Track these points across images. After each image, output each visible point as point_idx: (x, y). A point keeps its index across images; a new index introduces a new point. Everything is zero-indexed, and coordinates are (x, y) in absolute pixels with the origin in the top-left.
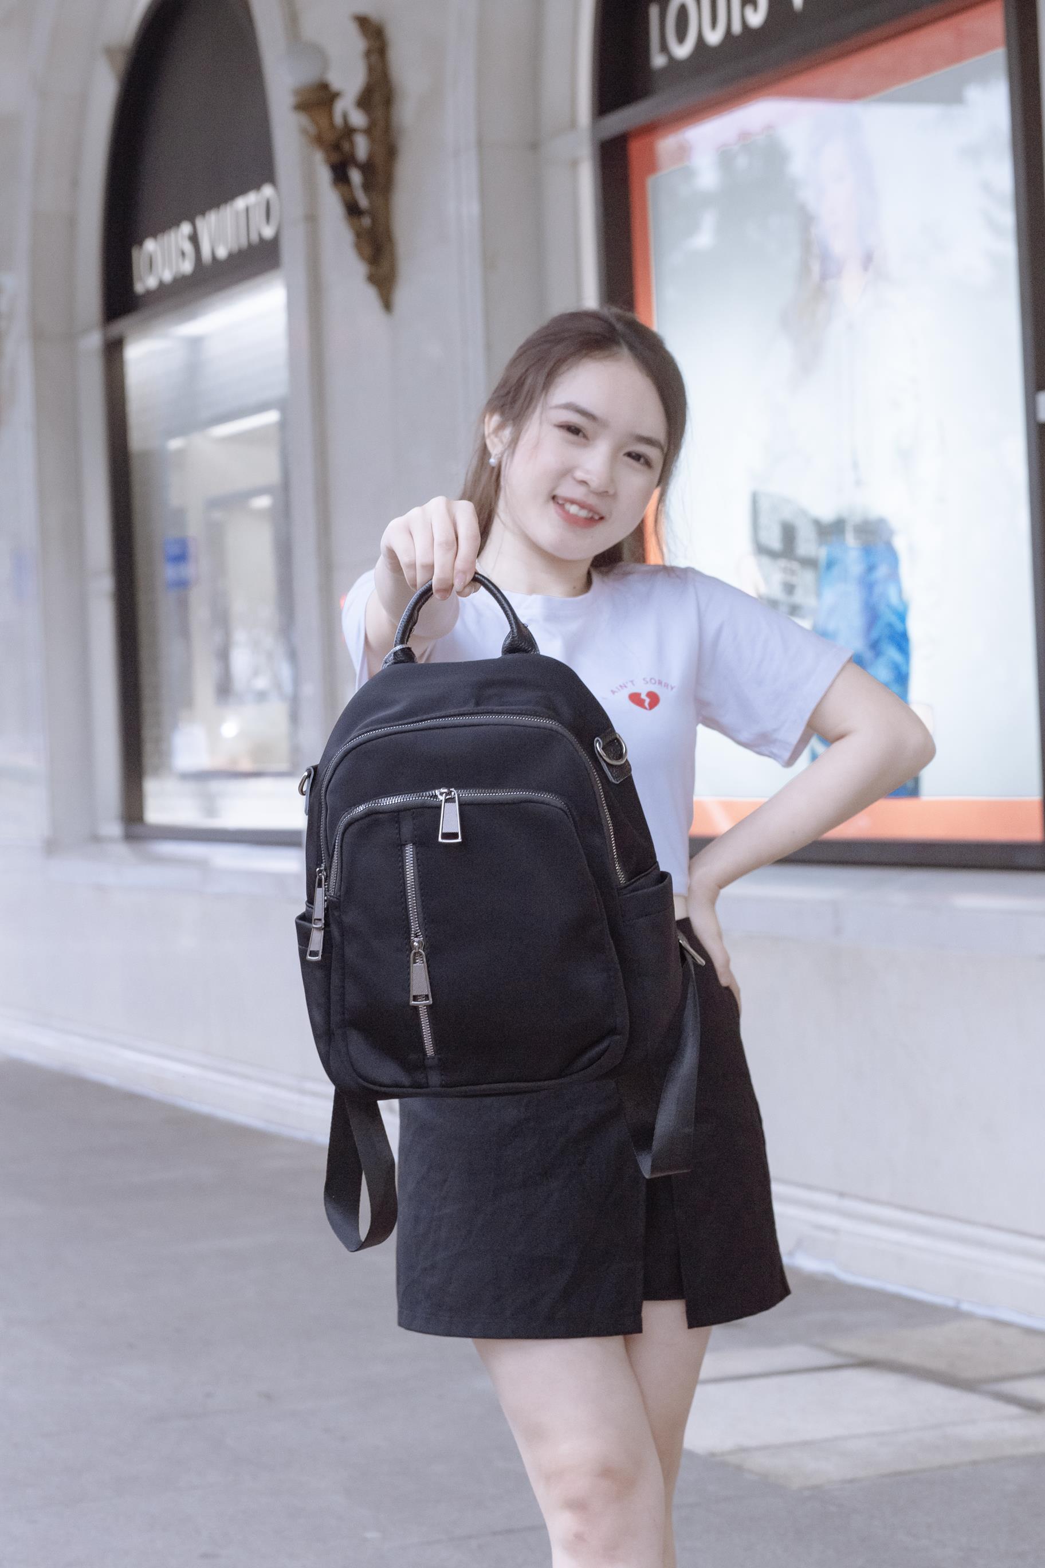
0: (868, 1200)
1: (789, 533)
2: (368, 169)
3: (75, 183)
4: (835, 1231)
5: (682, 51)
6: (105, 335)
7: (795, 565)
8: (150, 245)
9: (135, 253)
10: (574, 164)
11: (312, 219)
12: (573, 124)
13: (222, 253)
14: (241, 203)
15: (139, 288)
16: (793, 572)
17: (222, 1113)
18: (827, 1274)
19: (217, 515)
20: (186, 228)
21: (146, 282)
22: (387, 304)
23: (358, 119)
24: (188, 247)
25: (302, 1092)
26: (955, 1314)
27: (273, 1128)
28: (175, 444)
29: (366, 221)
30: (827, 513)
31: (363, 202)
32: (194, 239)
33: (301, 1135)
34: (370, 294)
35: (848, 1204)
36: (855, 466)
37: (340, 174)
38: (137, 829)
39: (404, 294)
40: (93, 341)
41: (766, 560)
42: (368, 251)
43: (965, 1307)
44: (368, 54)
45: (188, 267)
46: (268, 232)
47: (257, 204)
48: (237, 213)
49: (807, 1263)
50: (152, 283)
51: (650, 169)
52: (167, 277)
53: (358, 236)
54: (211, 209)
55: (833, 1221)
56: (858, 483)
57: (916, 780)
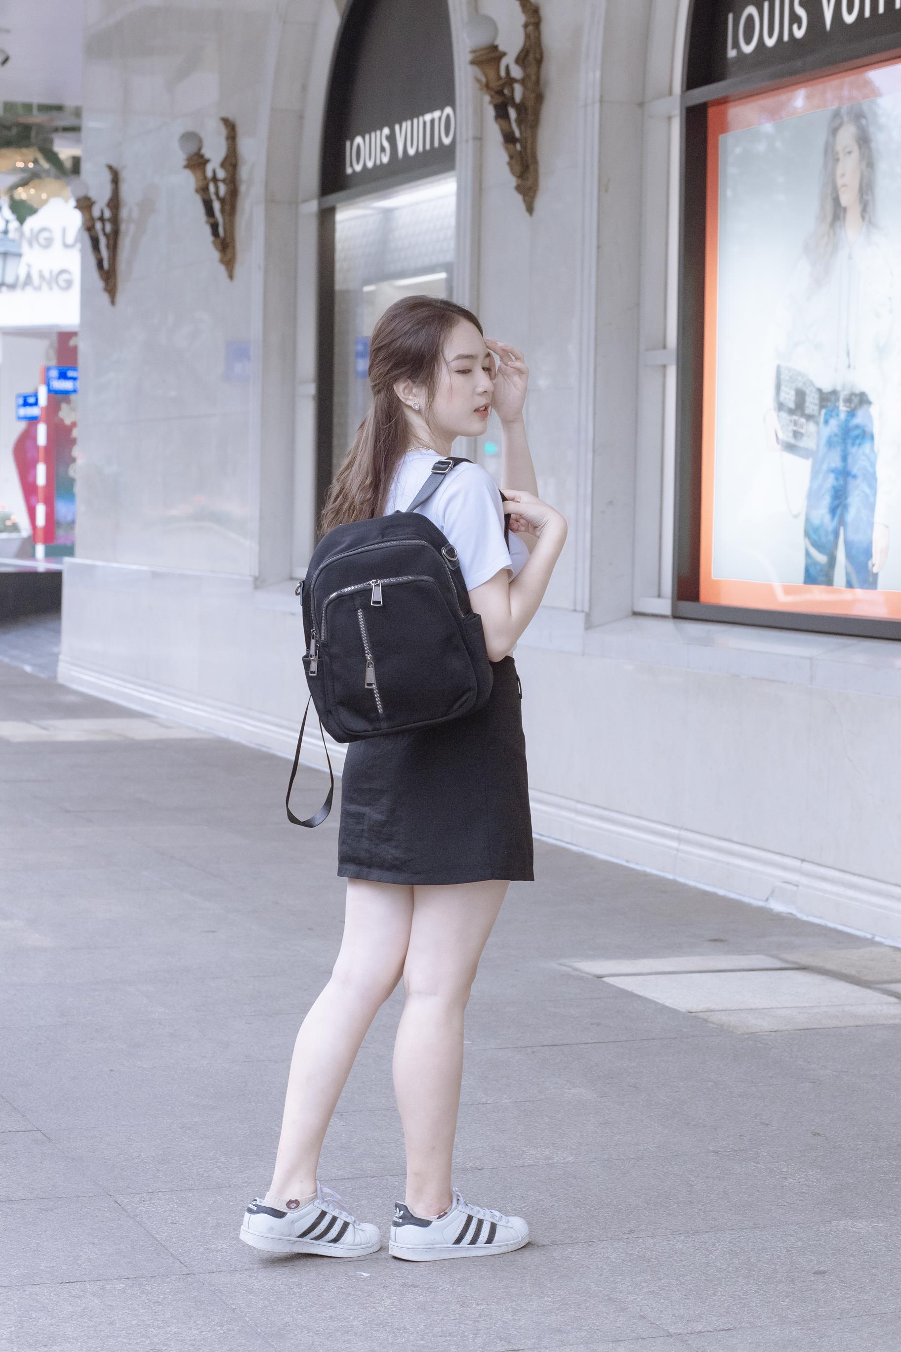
0: (820, 865)
1: (801, 395)
2: (521, 108)
3: (304, 88)
4: (796, 885)
5: (748, 49)
6: (320, 204)
7: (803, 419)
8: (358, 140)
9: (348, 144)
10: (670, 118)
11: (479, 139)
12: (670, 93)
13: (411, 152)
14: (428, 117)
15: (349, 171)
16: (801, 424)
18: (790, 914)
20: (386, 131)
21: (354, 167)
22: (530, 209)
23: (517, 72)
24: (386, 145)
26: (871, 942)
28: (367, 289)
29: (518, 148)
30: (827, 387)
31: (517, 134)
32: (392, 139)
34: (518, 199)
35: (807, 866)
36: (848, 354)
37: (501, 113)
39: (541, 201)
40: (312, 207)
41: (784, 415)
42: (518, 169)
43: (877, 939)
44: (526, 26)
45: (385, 159)
46: (447, 141)
47: (440, 118)
48: (425, 123)
49: (777, 906)
50: (358, 168)
51: (724, 128)
52: (370, 165)
53: (511, 157)
54: (406, 120)
55: (797, 878)
56: (849, 367)
57: (876, 576)
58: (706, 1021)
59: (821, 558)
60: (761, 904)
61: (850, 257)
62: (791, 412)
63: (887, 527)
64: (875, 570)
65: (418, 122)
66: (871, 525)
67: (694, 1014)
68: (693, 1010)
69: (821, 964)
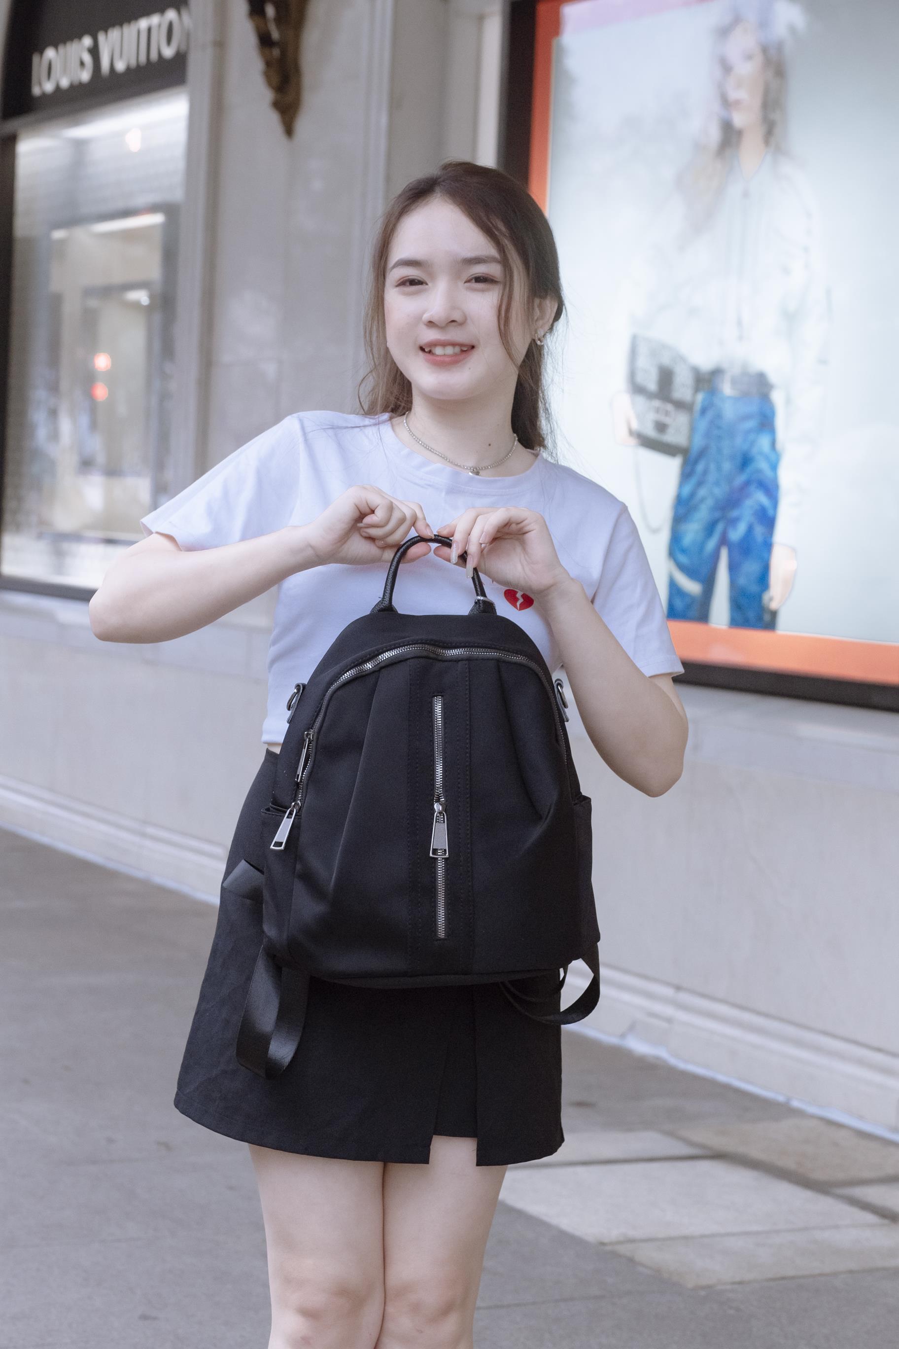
0: (703, 995)
1: (666, 377)
4: (669, 1020)
7: (670, 407)
8: (50, 53)
9: (36, 59)
10: (481, 19)
11: (220, 44)
13: (120, 66)
14: (143, 24)
15: (36, 91)
16: (667, 413)
17: (61, 846)
18: (658, 1058)
19: (93, 303)
20: (87, 41)
21: (43, 86)
22: (289, 130)
24: (87, 58)
25: (144, 835)
26: (787, 1110)
27: (111, 865)
28: (58, 234)
29: (276, 52)
31: (275, 35)
32: (94, 52)
33: (140, 874)
34: (273, 119)
35: (684, 997)
36: (739, 323)
37: (257, 9)
39: (304, 124)
41: (641, 400)
42: (275, 80)
43: (795, 1104)
45: (85, 76)
46: (168, 52)
47: (159, 26)
48: (139, 32)
49: (639, 1046)
50: (49, 87)
51: (557, 30)
52: (65, 83)
53: (268, 64)
54: (114, 26)
55: (669, 1011)
56: (741, 338)
57: (774, 614)
58: (631, 1261)
59: (692, 587)
60: (613, 1040)
61: (746, 194)
62: (650, 396)
63: (794, 550)
64: (773, 606)
65: (130, 30)
66: (768, 546)
67: (609, 1248)
68: (606, 1241)
69: (741, 1149)
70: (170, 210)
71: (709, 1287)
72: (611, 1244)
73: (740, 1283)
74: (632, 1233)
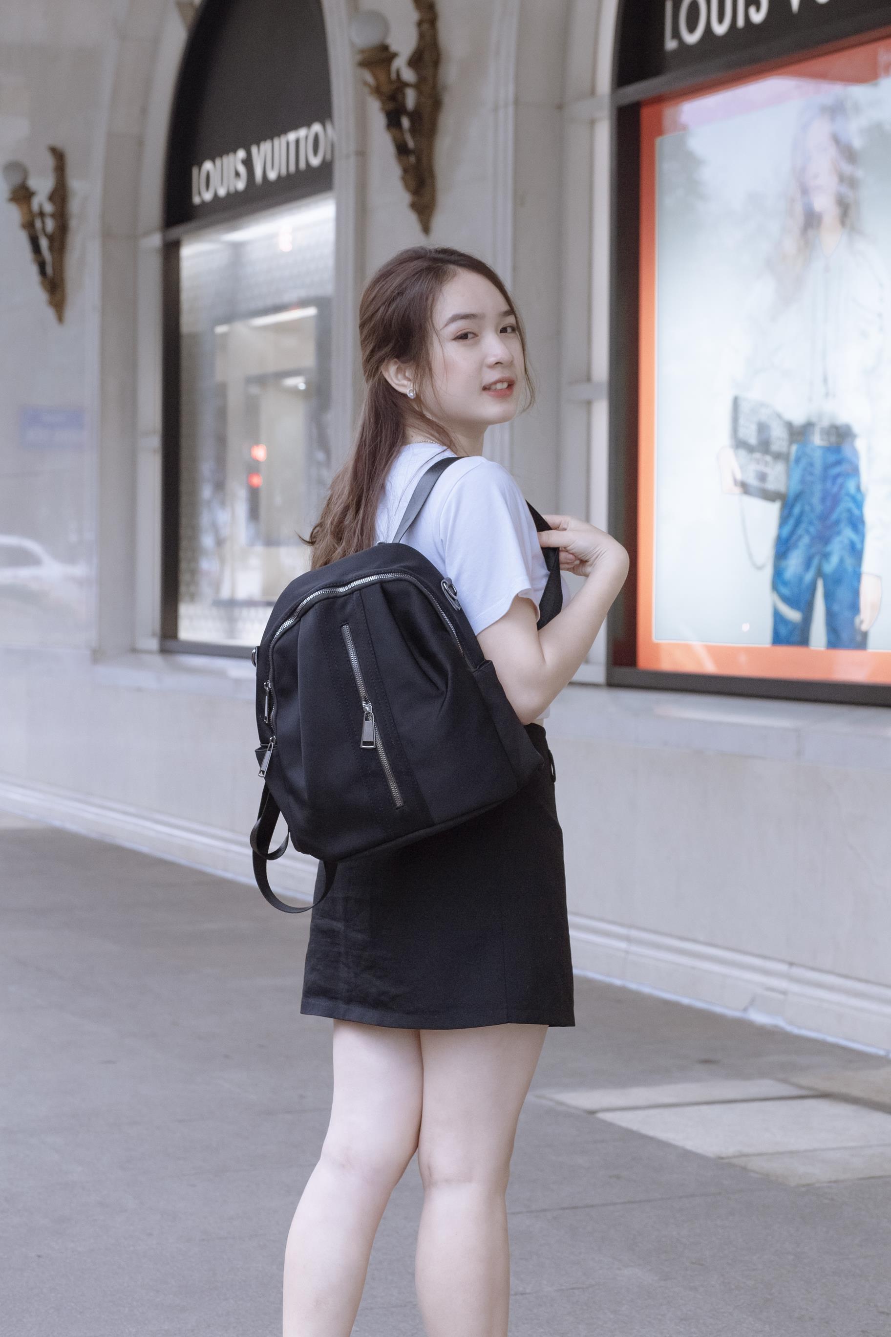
0: (813, 969)
1: (764, 430)
2: (416, 116)
3: (144, 111)
4: (784, 993)
5: (692, 39)
6: (163, 237)
7: (768, 458)
8: (208, 166)
9: (195, 171)
10: (592, 123)
11: (362, 154)
12: (593, 92)
13: (272, 175)
14: (292, 136)
15: (196, 200)
16: (766, 464)
18: (776, 1026)
19: (254, 390)
20: (241, 154)
21: (203, 196)
22: (426, 228)
23: (408, 75)
24: (242, 169)
28: (221, 329)
29: (412, 159)
30: (798, 418)
31: (411, 144)
32: (248, 163)
34: (412, 218)
35: (796, 971)
36: (825, 380)
37: (393, 120)
38: (170, 644)
39: (441, 219)
40: (155, 240)
41: (742, 453)
42: (412, 184)
44: (420, 24)
45: (241, 185)
46: (315, 162)
47: (307, 137)
48: (288, 144)
49: (759, 1017)
50: (208, 196)
51: (659, 131)
52: (222, 192)
53: (405, 171)
54: (265, 139)
55: (783, 984)
56: (827, 395)
57: (865, 635)
58: (744, 1169)
59: (793, 615)
60: (737, 1014)
61: (827, 269)
62: (750, 449)
63: (879, 577)
64: (864, 627)
65: (280, 143)
66: (858, 576)
67: (726, 1161)
68: (724, 1155)
69: (844, 1090)
70: (322, 303)
71: (808, 1185)
72: (728, 1158)
73: (835, 1182)
74: (747, 1150)
